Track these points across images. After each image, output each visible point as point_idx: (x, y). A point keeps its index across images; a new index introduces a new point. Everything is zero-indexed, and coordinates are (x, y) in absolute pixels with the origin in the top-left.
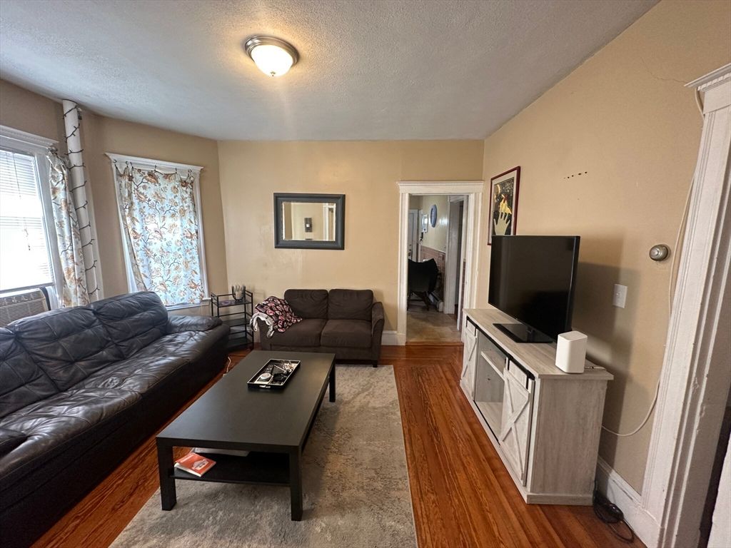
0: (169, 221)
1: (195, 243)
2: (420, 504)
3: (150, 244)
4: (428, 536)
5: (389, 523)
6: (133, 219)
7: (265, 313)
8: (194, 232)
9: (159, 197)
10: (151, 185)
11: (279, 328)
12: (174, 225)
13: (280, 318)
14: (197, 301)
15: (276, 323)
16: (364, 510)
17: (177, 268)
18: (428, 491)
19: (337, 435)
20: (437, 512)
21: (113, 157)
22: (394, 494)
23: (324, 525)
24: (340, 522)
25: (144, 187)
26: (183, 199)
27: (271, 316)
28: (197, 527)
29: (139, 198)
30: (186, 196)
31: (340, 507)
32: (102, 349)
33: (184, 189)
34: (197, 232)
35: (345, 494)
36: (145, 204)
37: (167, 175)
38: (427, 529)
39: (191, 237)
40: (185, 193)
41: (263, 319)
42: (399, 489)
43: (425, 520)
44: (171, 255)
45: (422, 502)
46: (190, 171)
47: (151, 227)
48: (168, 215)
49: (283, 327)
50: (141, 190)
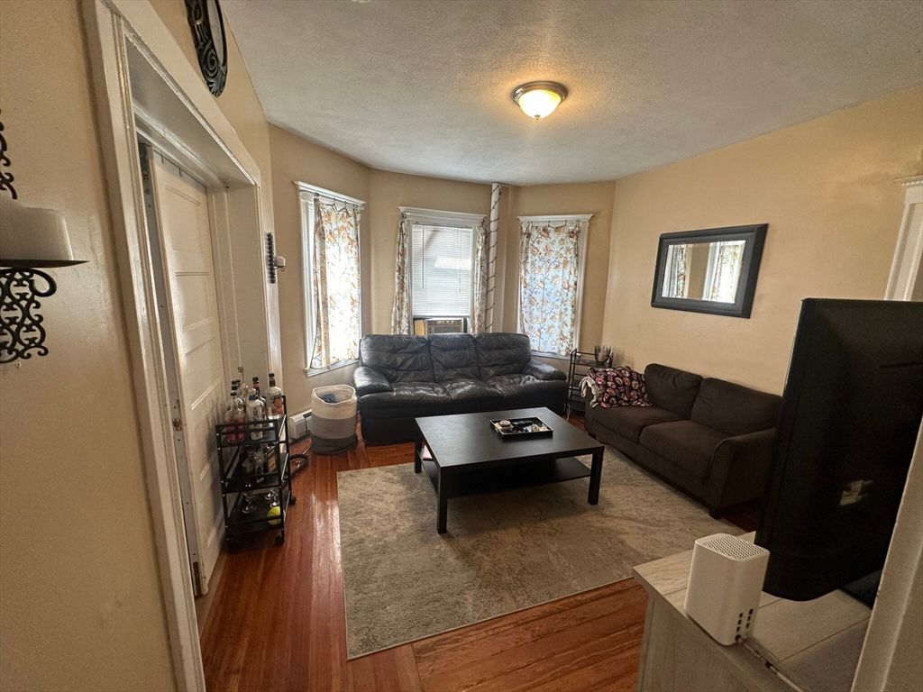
0: (553, 272)
1: (570, 294)
2: (509, 624)
3: (536, 293)
4: (474, 638)
5: (469, 596)
6: (526, 271)
7: (594, 379)
8: (572, 283)
9: (548, 250)
10: (544, 239)
11: (603, 401)
12: (557, 276)
13: (608, 390)
14: (563, 353)
15: (602, 395)
16: (472, 573)
17: (552, 318)
18: (533, 631)
19: (545, 525)
20: (508, 644)
21: (522, 219)
22: (507, 595)
23: (443, 549)
24: (451, 559)
25: (538, 242)
26: (568, 250)
27: (599, 385)
28: (411, 488)
29: (533, 252)
30: (572, 246)
31: (464, 555)
32: (467, 366)
33: (571, 239)
34: (576, 284)
35: (479, 554)
36: (537, 257)
37: (557, 228)
38: (481, 636)
39: (568, 289)
40: (570, 243)
41: (590, 385)
42: (514, 598)
43: (490, 633)
44: (549, 305)
45: (512, 626)
46: (578, 221)
47: (539, 277)
48: (553, 266)
49: (607, 402)
50: (536, 245)
